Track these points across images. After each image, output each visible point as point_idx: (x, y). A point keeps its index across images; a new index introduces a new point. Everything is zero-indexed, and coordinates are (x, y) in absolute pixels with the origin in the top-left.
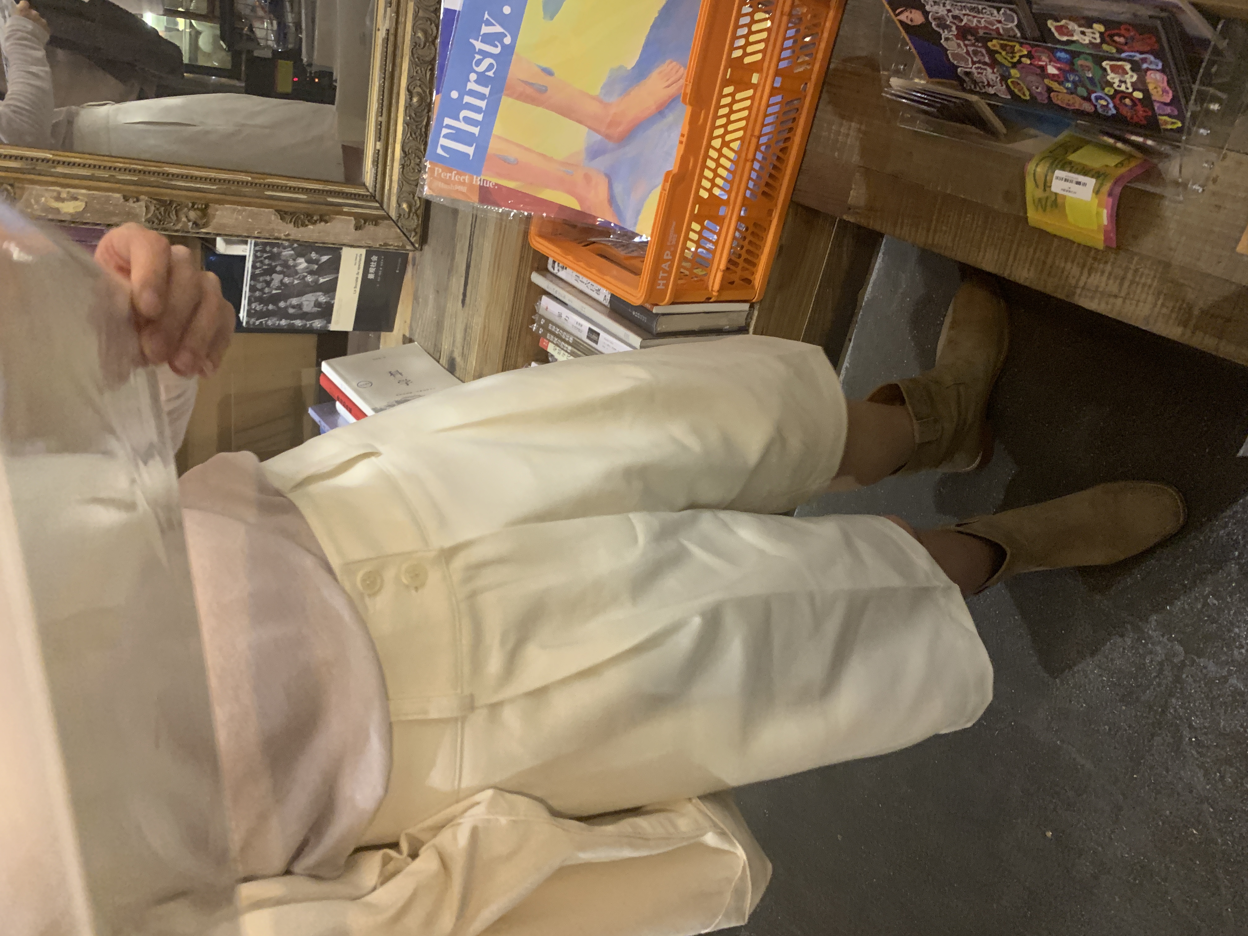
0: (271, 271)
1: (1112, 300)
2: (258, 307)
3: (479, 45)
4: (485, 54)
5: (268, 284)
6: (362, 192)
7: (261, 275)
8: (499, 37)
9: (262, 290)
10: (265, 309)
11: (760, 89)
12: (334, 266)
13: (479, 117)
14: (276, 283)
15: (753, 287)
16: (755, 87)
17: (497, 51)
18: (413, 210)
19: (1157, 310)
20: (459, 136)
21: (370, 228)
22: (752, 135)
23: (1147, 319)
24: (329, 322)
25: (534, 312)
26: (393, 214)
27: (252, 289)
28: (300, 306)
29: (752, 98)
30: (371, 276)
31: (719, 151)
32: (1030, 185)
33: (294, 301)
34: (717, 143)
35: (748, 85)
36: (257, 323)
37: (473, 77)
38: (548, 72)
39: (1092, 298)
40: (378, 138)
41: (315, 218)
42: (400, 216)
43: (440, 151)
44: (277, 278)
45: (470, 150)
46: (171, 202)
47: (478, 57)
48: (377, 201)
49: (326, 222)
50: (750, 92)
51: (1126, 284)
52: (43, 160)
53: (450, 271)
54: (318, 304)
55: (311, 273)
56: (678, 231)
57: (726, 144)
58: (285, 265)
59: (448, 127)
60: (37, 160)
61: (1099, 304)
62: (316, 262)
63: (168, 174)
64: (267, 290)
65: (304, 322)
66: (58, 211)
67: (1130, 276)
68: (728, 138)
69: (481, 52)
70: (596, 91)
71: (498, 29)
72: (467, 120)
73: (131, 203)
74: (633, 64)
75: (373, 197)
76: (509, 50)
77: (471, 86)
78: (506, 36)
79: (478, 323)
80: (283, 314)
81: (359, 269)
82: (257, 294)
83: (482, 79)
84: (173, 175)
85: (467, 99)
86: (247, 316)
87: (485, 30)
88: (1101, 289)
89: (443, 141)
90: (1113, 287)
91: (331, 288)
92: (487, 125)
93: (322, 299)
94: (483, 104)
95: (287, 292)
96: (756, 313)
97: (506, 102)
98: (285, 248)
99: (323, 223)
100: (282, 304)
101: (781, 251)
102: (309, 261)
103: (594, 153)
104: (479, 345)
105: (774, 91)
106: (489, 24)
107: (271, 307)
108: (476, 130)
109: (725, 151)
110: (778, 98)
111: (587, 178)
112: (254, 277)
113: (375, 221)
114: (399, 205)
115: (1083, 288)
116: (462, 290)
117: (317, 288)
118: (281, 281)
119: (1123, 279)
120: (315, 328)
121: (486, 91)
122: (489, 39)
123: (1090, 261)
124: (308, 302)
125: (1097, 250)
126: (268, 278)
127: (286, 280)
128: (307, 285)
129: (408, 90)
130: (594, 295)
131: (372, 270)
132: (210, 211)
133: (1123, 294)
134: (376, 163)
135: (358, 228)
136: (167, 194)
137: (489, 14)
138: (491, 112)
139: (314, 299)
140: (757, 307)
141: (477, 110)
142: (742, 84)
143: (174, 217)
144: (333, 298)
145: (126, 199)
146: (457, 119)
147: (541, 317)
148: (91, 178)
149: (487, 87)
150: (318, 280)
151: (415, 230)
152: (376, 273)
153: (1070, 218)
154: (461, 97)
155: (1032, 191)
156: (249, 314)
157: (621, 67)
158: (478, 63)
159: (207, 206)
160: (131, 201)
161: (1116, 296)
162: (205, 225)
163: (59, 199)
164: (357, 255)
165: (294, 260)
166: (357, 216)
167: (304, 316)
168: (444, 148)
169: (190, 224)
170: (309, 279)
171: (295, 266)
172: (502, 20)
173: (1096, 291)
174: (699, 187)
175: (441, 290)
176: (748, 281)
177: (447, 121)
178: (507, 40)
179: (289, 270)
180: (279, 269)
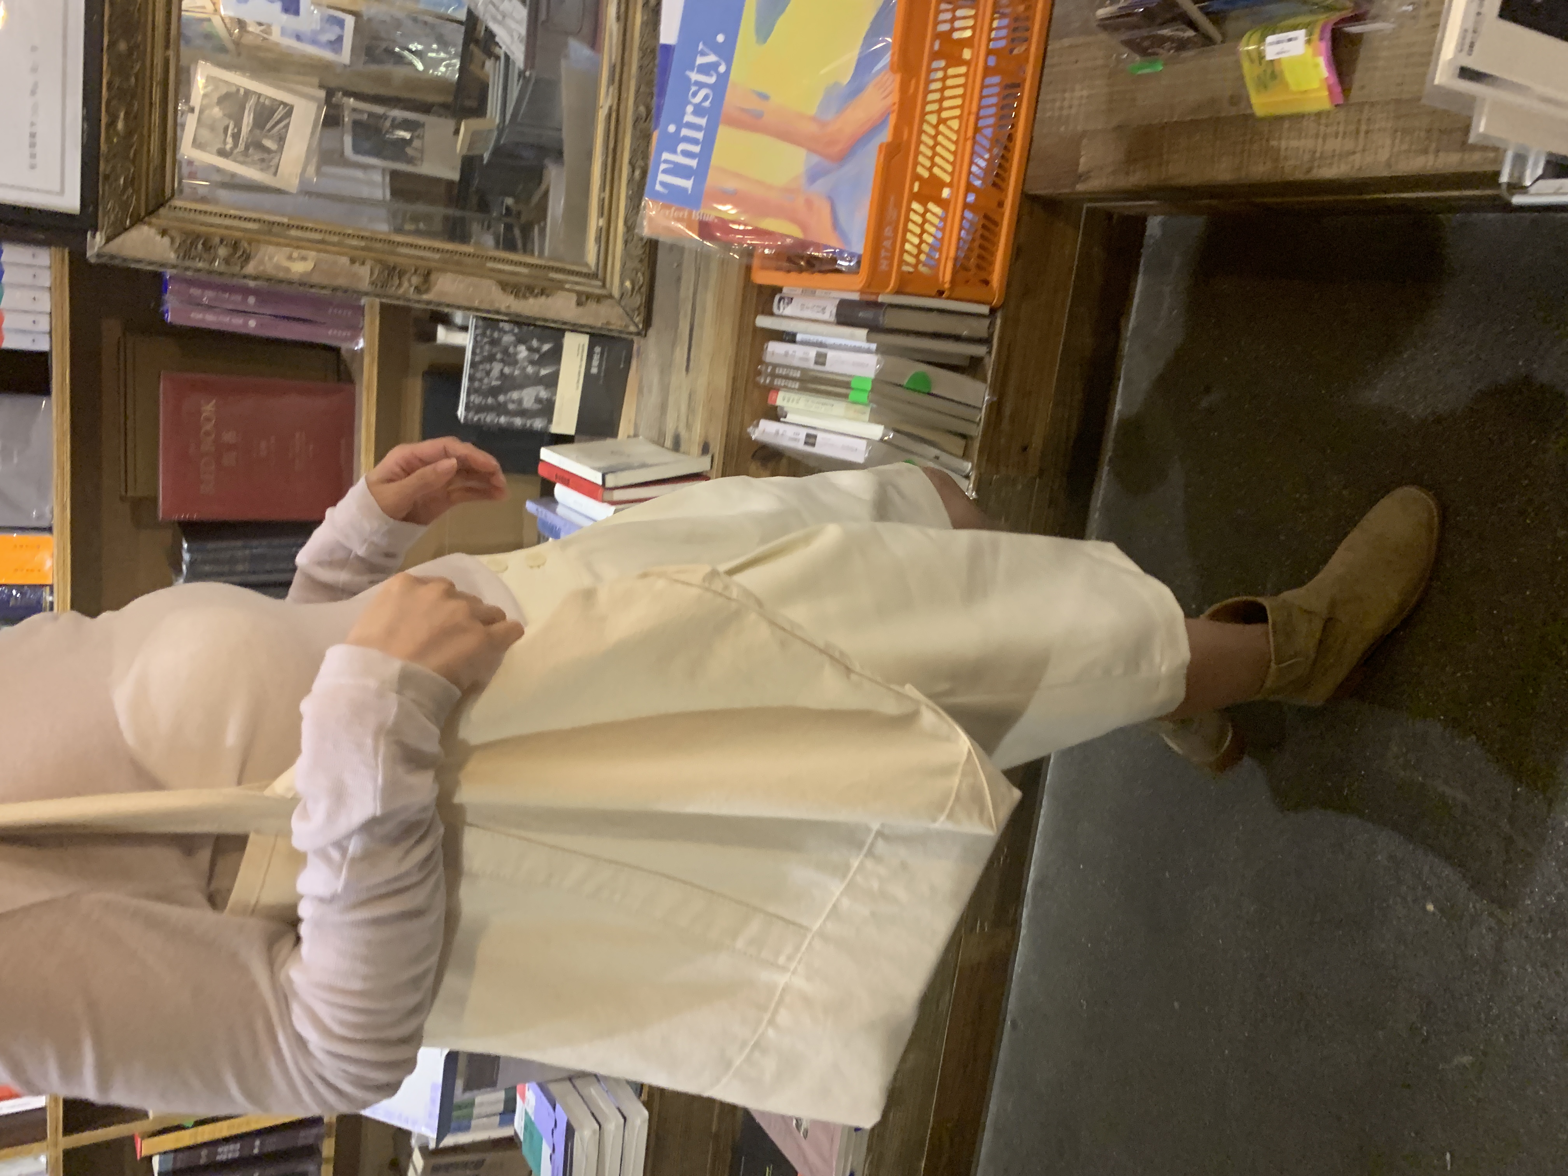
0: (491, 358)
1: (1351, 158)
2: (476, 399)
3: (694, 76)
4: (701, 85)
5: (488, 373)
6: (585, 270)
7: (481, 362)
8: (714, 66)
9: (481, 380)
10: (483, 403)
11: (973, 65)
12: (556, 355)
13: (696, 149)
14: (495, 373)
15: (992, 287)
16: (967, 63)
17: (712, 80)
18: (637, 288)
19: (1396, 149)
20: (678, 170)
21: (592, 306)
22: (969, 113)
23: (1388, 165)
24: (550, 421)
25: (761, 362)
26: (616, 293)
27: (471, 379)
28: (520, 401)
29: (966, 75)
30: (594, 370)
31: (936, 127)
32: (1246, 65)
33: (515, 395)
34: (933, 118)
35: (960, 62)
36: (476, 419)
37: (690, 109)
38: (764, 97)
39: (1331, 164)
40: (601, 214)
41: (536, 291)
42: (622, 295)
43: (658, 187)
44: (497, 367)
45: (688, 184)
46: (394, 268)
47: (694, 89)
48: (599, 280)
49: (548, 296)
50: (963, 70)
51: (1362, 134)
52: (279, 224)
53: (674, 345)
54: (538, 400)
55: (532, 363)
56: (898, 206)
57: (942, 121)
58: (505, 351)
59: (666, 161)
60: (274, 223)
61: (1339, 167)
62: (537, 350)
63: (394, 242)
64: (486, 381)
65: (524, 420)
66: (288, 270)
67: (1363, 128)
68: (944, 115)
69: (697, 83)
70: (812, 110)
71: (712, 58)
72: (686, 154)
73: (356, 267)
74: (848, 79)
75: (595, 276)
76: (724, 79)
77: (689, 118)
78: (720, 64)
79: (702, 383)
80: (501, 409)
81: (582, 360)
82: (477, 384)
83: (699, 111)
84: (398, 243)
85: (685, 132)
86: (465, 410)
87: (700, 60)
88: (1337, 152)
89: (662, 177)
90: (1349, 145)
91: (552, 382)
92: (705, 157)
93: (544, 394)
94: (700, 135)
95: (508, 384)
96: (999, 322)
97: (724, 133)
98: (505, 332)
99: (543, 298)
100: (501, 398)
101: (1017, 252)
102: (530, 349)
103: (814, 176)
104: (703, 406)
105: (988, 71)
106: (703, 54)
107: (490, 400)
108: (694, 163)
109: (942, 128)
110: (996, 79)
111: (809, 203)
112: (473, 365)
113: (599, 299)
114: (622, 283)
115: (1321, 157)
116: (686, 356)
117: (538, 381)
118: (502, 371)
119: (1358, 132)
120: (535, 429)
121: (703, 122)
122: (705, 69)
123: (1322, 128)
124: (528, 397)
125: (1328, 113)
126: (488, 367)
127: (507, 370)
128: (527, 377)
129: (630, 163)
130: (819, 316)
131: (595, 362)
132: (433, 277)
133: (1360, 147)
134: (598, 239)
135: (579, 304)
136: (392, 260)
137: (704, 44)
138: (708, 144)
139: (534, 394)
140: (999, 315)
141: (695, 141)
142: (955, 60)
143: (397, 282)
144: (555, 394)
145: (353, 261)
146: (674, 152)
147: (768, 364)
148: (322, 242)
149: (703, 117)
150: (539, 372)
151: (639, 308)
152: (600, 366)
153: (1293, 87)
154: (678, 131)
155: (1249, 71)
156: (468, 408)
157: (836, 84)
158: (695, 94)
159: (429, 274)
160: (357, 264)
161: (1354, 153)
162: (427, 291)
163: (290, 258)
164: (579, 345)
165: (515, 346)
166: (579, 294)
167: (523, 413)
168: (663, 184)
169: (412, 289)
170: (530, 370)
171: (516, 354)
172: (716, 48)
173: (1333, 156)
174: (916, 163)
175: (665, 369)
176: (986, 282)
177: (666, 156)
178: (722, 69)
179: (509, 359)
180: (499, 356)
